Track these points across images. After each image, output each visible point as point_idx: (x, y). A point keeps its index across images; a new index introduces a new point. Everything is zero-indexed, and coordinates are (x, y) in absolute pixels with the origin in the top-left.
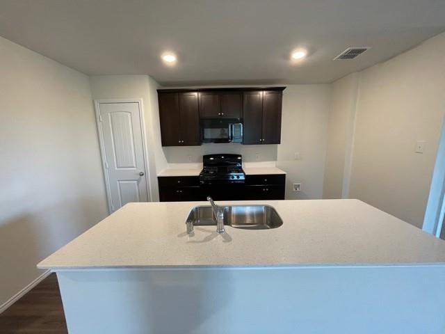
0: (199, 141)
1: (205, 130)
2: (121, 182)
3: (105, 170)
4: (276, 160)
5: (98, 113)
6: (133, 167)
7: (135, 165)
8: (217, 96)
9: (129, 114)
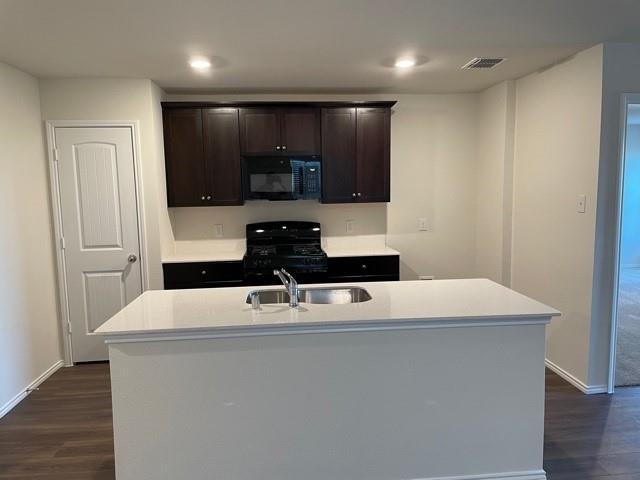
0: (240, 196)
1: (253, 176)
2: (89, 275)
3: (59, 251)
4: (384, 231)
5: (51, 145)
6: (117, 246)
7: (119, 244)
8: (273, 115)
9: (113, 147)
